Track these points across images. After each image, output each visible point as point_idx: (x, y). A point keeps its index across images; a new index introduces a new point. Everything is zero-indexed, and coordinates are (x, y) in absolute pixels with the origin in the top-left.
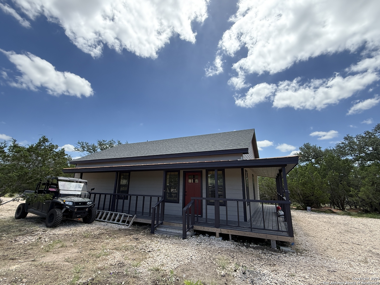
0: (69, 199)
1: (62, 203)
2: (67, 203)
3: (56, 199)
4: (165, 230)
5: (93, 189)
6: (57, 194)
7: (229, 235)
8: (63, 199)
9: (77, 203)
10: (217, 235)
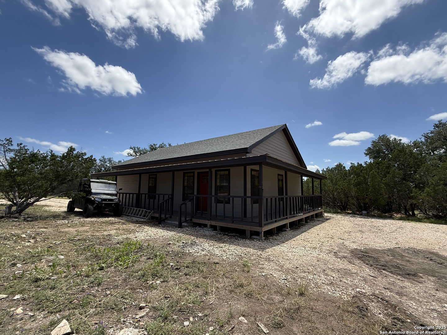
0: (99, 197)
1: (93, 199)
2: (96, 199)
3: (89, 196)
4: (170, 222)
5: (121, 189)
6: (90, 193)
7: (217, 226)
8: (94, 196)
9: (105, 200)
10: (208, 226)
